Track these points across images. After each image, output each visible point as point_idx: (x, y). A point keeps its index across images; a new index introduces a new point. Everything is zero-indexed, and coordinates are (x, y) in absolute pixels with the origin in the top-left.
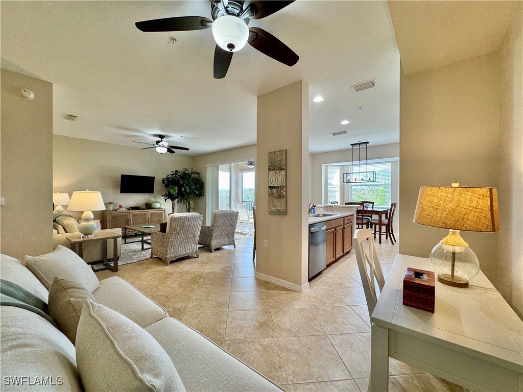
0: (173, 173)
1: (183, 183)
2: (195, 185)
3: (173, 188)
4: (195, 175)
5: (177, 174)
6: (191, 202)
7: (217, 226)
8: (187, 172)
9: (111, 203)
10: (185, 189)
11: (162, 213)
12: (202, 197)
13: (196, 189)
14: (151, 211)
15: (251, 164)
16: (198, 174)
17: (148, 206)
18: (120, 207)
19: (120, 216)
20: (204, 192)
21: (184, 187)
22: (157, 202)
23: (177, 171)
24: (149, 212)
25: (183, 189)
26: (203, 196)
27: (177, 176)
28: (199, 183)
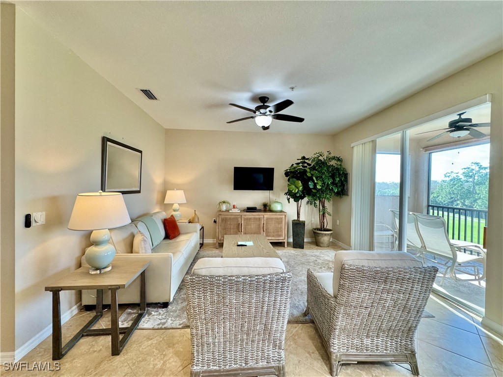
0: (299, 161)
1: (312, 175)
2: (333, 177)
3: (294, 183)
4: (333, 163)
5: (305, 163)
6: (328, 205)
7: (347, 305)
8: (320, 158)
9: (224, 202)
10: (315, 185)
11: (281, 219)
12: (345, 197)
13: (333, 183)
14: (267, 215)
15: (460, 128)
16: (339, 159)
17: (266, 208)
18: (234, 207)
19: (230, 219)
20: (347, 189)
21: (313, 181)
22: (277, 202)
23: (304, 158)
24: (265, 216)
25: (311, 185)
26: (347, 195)
27: (306, 165)
28: (339, 174)
